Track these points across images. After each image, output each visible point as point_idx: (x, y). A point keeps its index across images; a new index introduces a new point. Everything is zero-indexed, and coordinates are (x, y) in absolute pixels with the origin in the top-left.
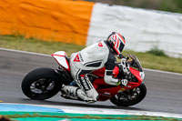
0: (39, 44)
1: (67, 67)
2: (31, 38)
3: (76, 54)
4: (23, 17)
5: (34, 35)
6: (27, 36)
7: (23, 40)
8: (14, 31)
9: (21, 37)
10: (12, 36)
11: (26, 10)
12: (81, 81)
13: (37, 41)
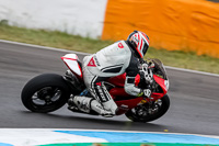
0: (213, 63)
1: (79, 73)
2: (204, 55)
3: (90, 57)
4: (194, 29)
5: (207, 51)
6: (200, 53)
7: (194, 57)
8: (184, 47)
9: (192, 53)
10: (181, 52)
11: (198, 20)
12: (97, 90)
13: (211, 59)
